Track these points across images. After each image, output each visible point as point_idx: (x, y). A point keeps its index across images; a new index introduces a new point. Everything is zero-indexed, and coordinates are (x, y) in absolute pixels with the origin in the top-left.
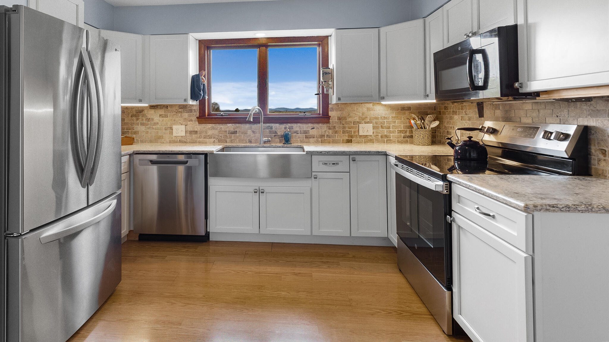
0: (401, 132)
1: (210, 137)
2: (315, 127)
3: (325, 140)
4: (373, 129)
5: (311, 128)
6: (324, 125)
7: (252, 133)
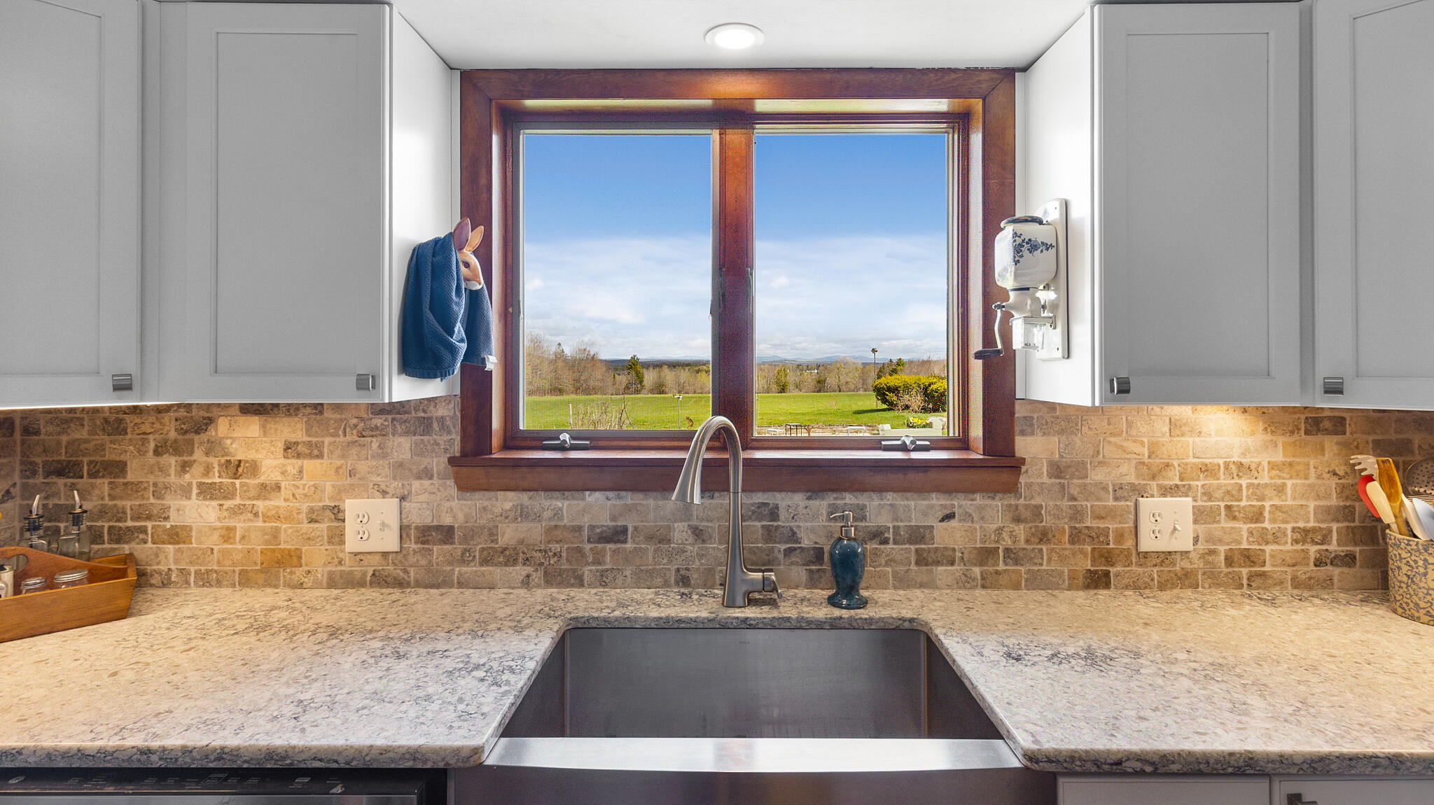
0: (1305, 535)
1: (510, 557)
2: (956, 510)
3: (997, 572)
4: (1195, 522)
5: (940, 515)
6: (993, 499)
7: (691, 540)
